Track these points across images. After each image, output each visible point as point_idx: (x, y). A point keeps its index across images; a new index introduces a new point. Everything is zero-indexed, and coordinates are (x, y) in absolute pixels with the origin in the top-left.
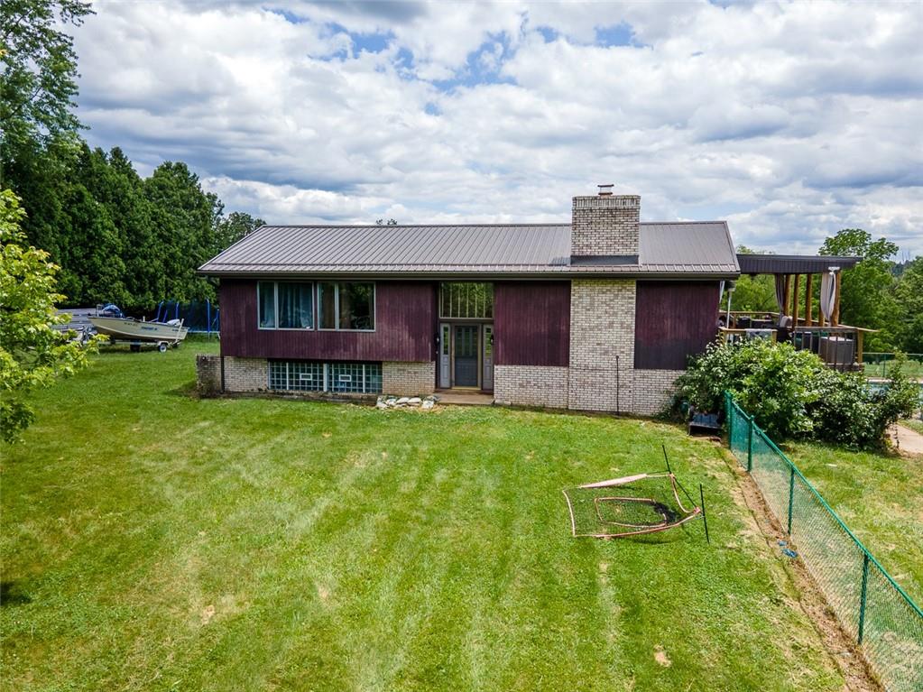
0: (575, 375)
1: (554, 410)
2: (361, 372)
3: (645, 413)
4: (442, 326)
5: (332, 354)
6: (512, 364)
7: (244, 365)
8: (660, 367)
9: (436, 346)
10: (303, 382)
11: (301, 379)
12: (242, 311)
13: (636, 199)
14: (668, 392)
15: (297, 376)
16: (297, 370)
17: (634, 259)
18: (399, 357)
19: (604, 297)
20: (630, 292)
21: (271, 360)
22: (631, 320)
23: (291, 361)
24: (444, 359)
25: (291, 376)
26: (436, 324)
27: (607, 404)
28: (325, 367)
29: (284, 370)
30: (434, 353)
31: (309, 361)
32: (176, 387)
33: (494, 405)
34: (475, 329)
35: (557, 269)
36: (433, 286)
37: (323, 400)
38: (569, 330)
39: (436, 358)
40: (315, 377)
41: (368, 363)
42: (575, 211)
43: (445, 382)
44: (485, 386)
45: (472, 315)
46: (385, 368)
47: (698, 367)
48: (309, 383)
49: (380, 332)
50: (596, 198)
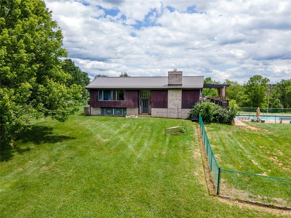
0: (169, 110)
1: (164, 118)
2: (122, 110)
3: (184, 118)
4: (140, 100)
5: (115, 106)
6: (155, 108)
7: (95, 109)
8: (187, 108)
9: (139, 104)
10: (108, 113)
11: (108, 112)
12: (95, 97)
13: (181, 72)
14: (189, 114)
15: (107, 111)
16: (107, 110)
17: (181, 85)
18: (130, 107)
19: (175, 93)
20: (181, 92)
21: (101, 108)
22: (181, 98)
23: (106, 108)
24: (140, 107)
25: (106, 111)
26: (139, 99)
27: (176, 116)
28: (114, 109)
29: (104, 110)
30: (138, 106)
31: (110, 108)
32: (79, 114)
33: (151, 117)
34: (147, 100)
35: (165, 87)
36: (138, 91)
37: (113, 116)
38: (167, 100)
39: (139, 107)
40: (111, 111)
41: (123, 108)
42: (169, 75)
43: (140, 112)
44: (150, 113)
45: (146, 97)
46: (127, 109)
47: (194, 108)
48: (110, 113)
49: (126, 101)
50: (173, 72)
